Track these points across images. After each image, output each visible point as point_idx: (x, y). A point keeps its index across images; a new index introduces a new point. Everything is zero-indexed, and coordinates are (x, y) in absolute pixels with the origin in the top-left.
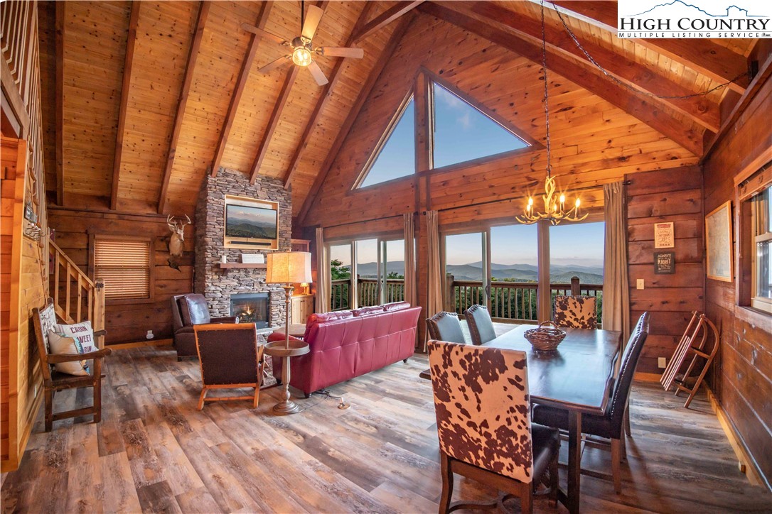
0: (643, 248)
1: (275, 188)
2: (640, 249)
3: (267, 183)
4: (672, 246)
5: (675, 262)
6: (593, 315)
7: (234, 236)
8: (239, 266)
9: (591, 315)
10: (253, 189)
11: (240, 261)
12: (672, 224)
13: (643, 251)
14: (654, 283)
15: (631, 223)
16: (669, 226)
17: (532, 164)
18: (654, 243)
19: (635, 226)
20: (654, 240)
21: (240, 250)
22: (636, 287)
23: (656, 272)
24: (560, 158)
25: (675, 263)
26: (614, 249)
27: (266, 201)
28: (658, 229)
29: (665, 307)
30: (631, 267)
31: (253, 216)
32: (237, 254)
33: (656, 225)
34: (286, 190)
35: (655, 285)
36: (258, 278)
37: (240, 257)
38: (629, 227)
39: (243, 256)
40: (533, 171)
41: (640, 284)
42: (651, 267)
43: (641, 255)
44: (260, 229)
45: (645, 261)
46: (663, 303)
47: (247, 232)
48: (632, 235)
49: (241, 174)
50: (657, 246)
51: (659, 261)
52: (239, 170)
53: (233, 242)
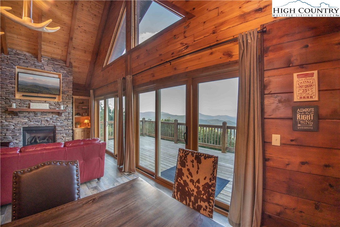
0: (280, 101)
1: (59, 65)
2: (276, 102)
3: (52, 62)
4: (316, 99)
5: (318, 117)
6: (210, 179)
7: (24, 92)
8: (29, 110)
9: (207, 181)
10: (40, 64)
11: (29, 107)
12: (316, 72)
13: (280, 105)
14: (292, 140)
15: (267, 74)
16: (312, 75)
17: (185, 32)
18: (293, 97)
19: (271, 79)
20: (293, 92)
21: (30, 100)
22: (271, 143)
23: (294, 128)
24: (204, 22)
25: (319, 119)
26: (247, 101)
27: (52, 72)
28: (297, 80)
29: (305, 168)
30: (266, 120)
31: (41, 81)
32: (27, 103)
33: (295, 75)
34: (67, 67)
35: (293, 143)
36: (45, 118)
37: (29, 104)
38: (265, 79)
39: (32, 104)
40: (185, 37)
41: (276, 140)
42: (289, 122)
43: (277, 108)
44: (47, 89)
45: (282, 116)
46: (303, 163)
47: (36, 90)
48: (268, 88)
49: (30, 54)
50: (296, 99)
51: (298, 116)
52: (28, 52)
53: (23, 96)
